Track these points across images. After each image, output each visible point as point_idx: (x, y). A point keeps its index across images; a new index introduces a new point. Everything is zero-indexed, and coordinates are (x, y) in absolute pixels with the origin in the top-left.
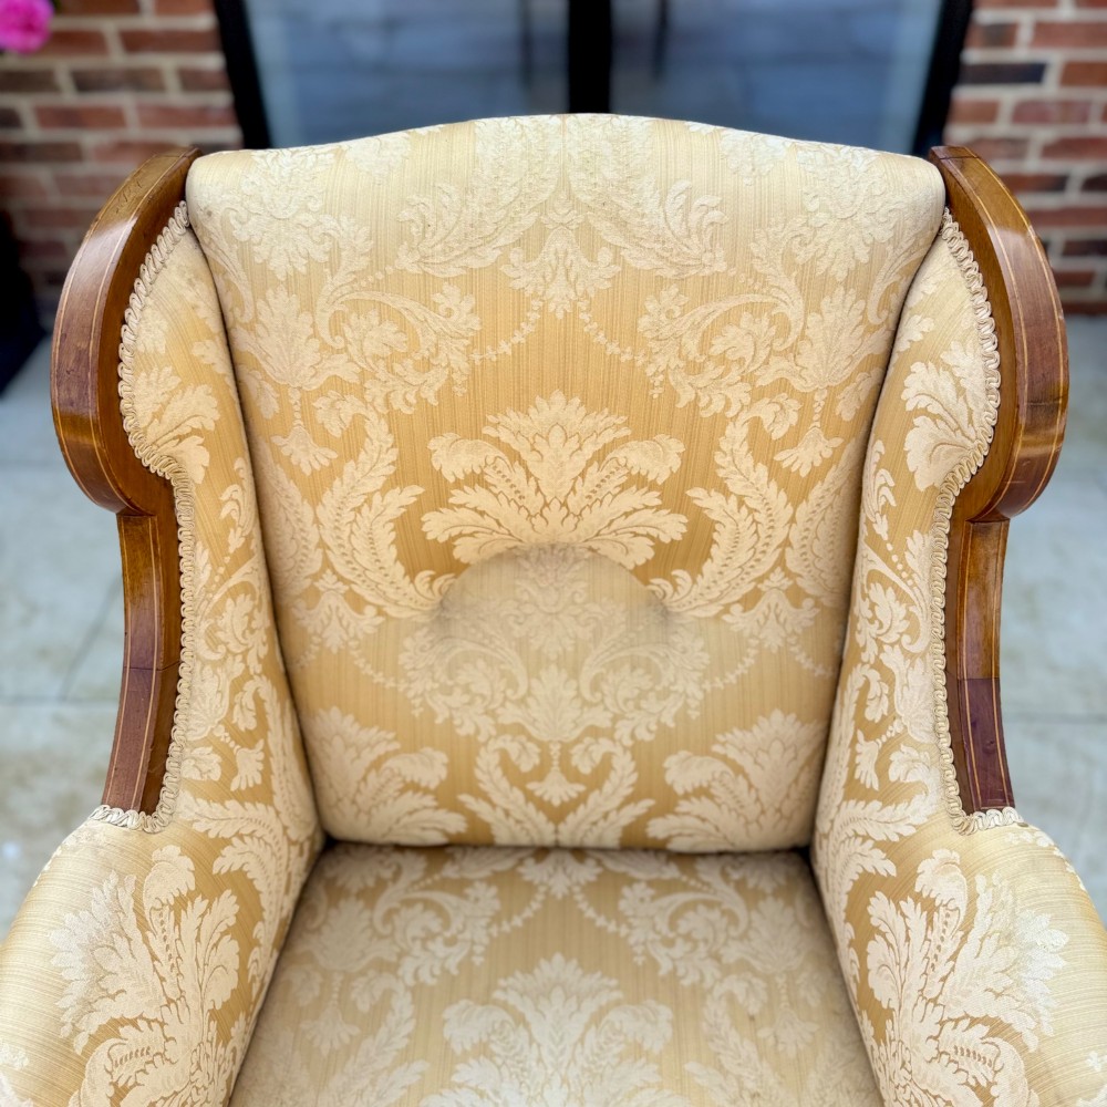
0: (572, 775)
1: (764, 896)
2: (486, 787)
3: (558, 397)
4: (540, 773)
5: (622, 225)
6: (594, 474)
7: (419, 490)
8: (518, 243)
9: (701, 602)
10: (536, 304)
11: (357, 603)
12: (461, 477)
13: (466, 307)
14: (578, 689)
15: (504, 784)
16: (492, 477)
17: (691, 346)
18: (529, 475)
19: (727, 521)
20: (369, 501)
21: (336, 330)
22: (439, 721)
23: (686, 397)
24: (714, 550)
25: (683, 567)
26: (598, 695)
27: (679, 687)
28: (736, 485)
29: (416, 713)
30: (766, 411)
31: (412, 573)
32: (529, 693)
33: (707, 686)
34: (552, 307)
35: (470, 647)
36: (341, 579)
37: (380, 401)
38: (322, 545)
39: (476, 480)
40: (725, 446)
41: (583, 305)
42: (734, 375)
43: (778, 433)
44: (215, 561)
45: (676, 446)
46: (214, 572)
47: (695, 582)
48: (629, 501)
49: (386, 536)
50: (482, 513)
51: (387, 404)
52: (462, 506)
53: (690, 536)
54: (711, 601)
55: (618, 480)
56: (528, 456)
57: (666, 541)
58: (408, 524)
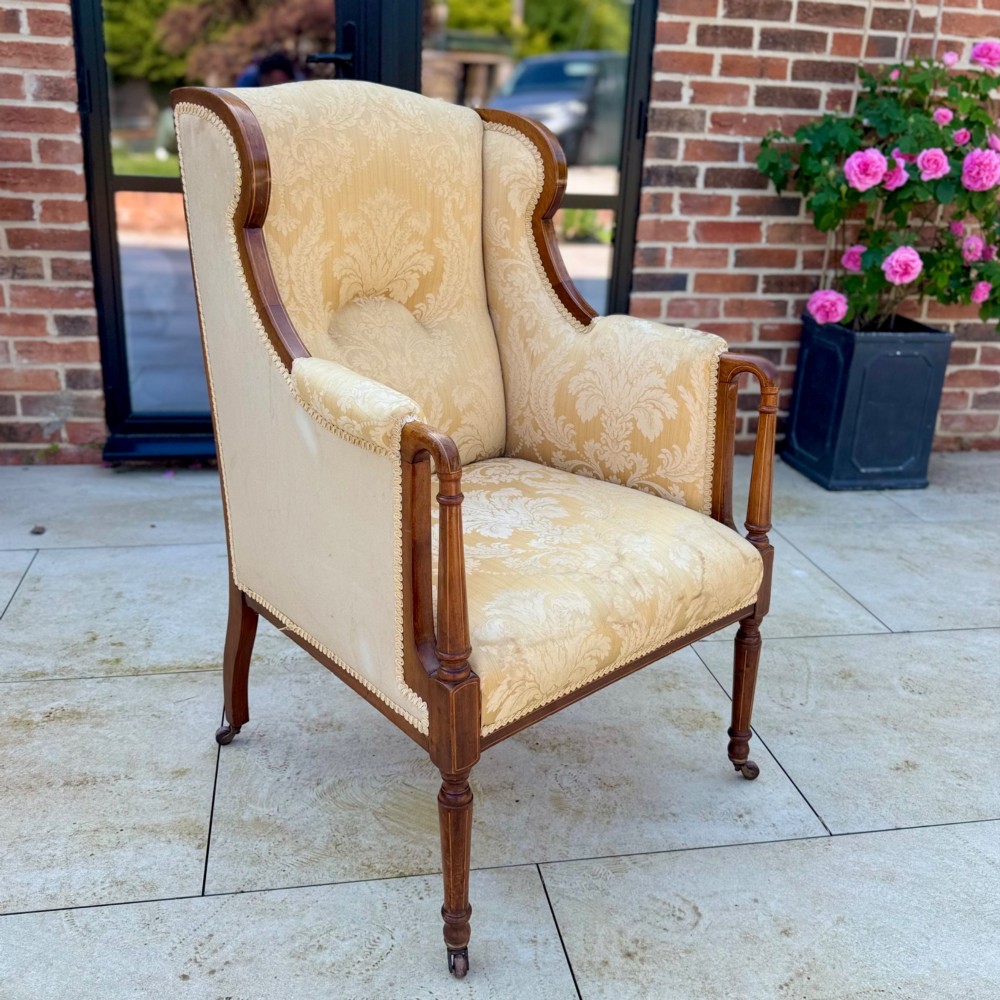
3: (385, 189)
5: (395, 113)
6: (398, 233)
7: (333, 243)
8: (361, 117)
9: (440, 312)
10: (373, 143)
12: (349, 235)
13: (349, 143)
16: (360, 236)
17: (429, 163)
18: (374, 235)
19: (448, 257)
20: (312, 250)
21: (300, 154)
23: (430, 188)
24: (444, 276)
28: (450, 235)
30: (457, 197)
31: (325, 302)
34: (379, 144)
35: (353, 348)
36: (298, 304)
37: (319, 191)
38: (290, 282)
39: (355, 237)
40: (445, 213)
41: (389, 144)
42: (444, 178)
43: (461, 206)
45: (428, 215)
47: (436, 299)
48: (412, 249)
49: (319, 273)
50: (355, 260)
51: (322, 192)
52: (348, 254)
53: (435, 268)
54: (445, 309)
55: (408, 235)
56: (375, 223)
57: (425, 273)
58: (327, 265)
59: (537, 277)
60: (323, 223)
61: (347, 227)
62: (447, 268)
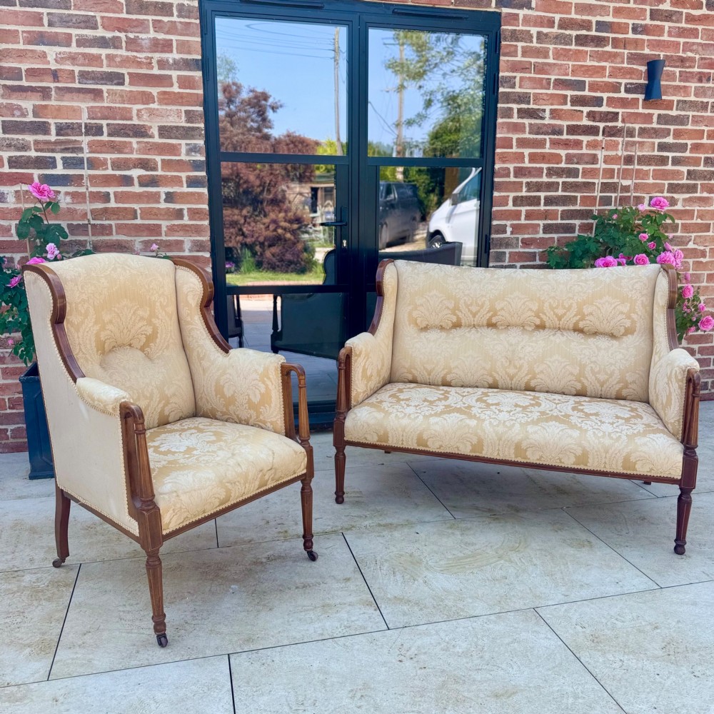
3: (125, 300)
5: (129, 267)
6: (133, 318)
7: (100, 325)
9: (157, 351)
10: (118, 280)
12: (108, 321)
13: (106, 282)
14: (140, 375)
16: (114, 321)
17: (146, 287)
18: (121, 320)
19: (160, 326)
20: (90, 329)
21: (82, 289)
23: (148, 297)
24: (158, 335)
25: (152, 342)
26: (145, 376)
28: (160, 317)
30: (162, 300)
31: (97, 351)
34: (121, 281)
36: (84, 353)
37: (92, 303)
38: (79, 344)
39: (111, 322)
40: (156, 308)
41: (126, 280)
42: (155, 292)
43: (165, 304)
45: (148, 309)
47: (155, 346)
48: (140, 324)
49: (93, 339)
50: (111, 331)
51: (94, 304)
52: (108, 329)
53: (153, 332)
54: (160, 350)
55: (138, 319)
56: (121, 315)
57: (148, 334)
58: (97, 335)
59: (204, 333)
60: (94, 317)
61: (107, 318)
62: (159, 331)
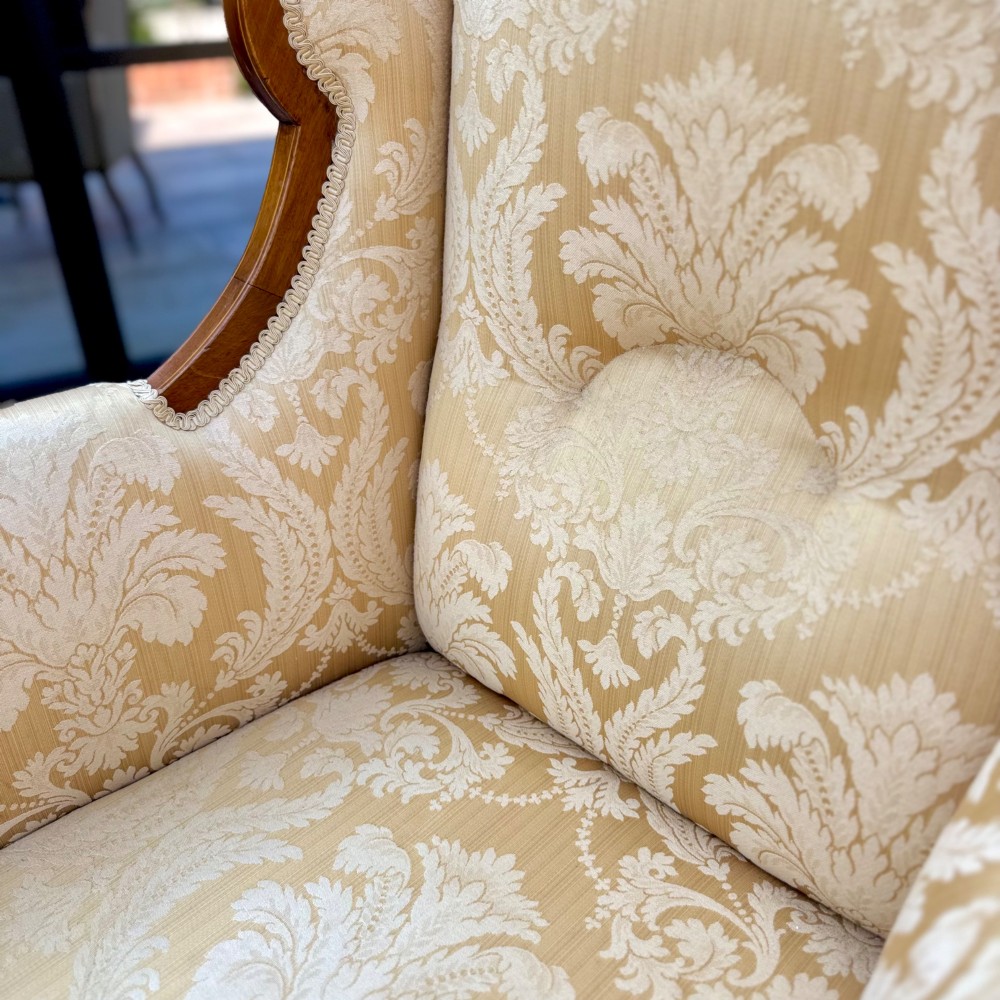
0: (630, 654)
1: (816, 972)
2: (540, 623)
3: (726, 62)
4: (595, 630)
6: (757, 201)
7: (561, 192)
11: (488, 344)
12: (606, 180)
14: (671, 535)
15: (557, 628)
16: (638, 189)
18: (680, 191)
19: (924, 315)
20: (512, 199)
22: (518, 516)
23: (894, 68)
24: (903, 372)
25: (860, 403)
26: (692, 554)
27: (799, 587)
28: (947, 247)
29: (502, 495)
31: (546, 321)
32: (615, 520)
33: (838, 599)
37: (540, 55)
38: (470, 255)
39: (619, 187)
40: (939, 167)
44: (356, 221)
45: (867, 160)
46: (351, 230)
47: (872, 433)
49: (523, 255)
50: (624, 247)
51: (547, 59)
52: (603, 228)
54: (889, 472)
55: (785, 214)
56: (682, 158)
58: (545, 242)
